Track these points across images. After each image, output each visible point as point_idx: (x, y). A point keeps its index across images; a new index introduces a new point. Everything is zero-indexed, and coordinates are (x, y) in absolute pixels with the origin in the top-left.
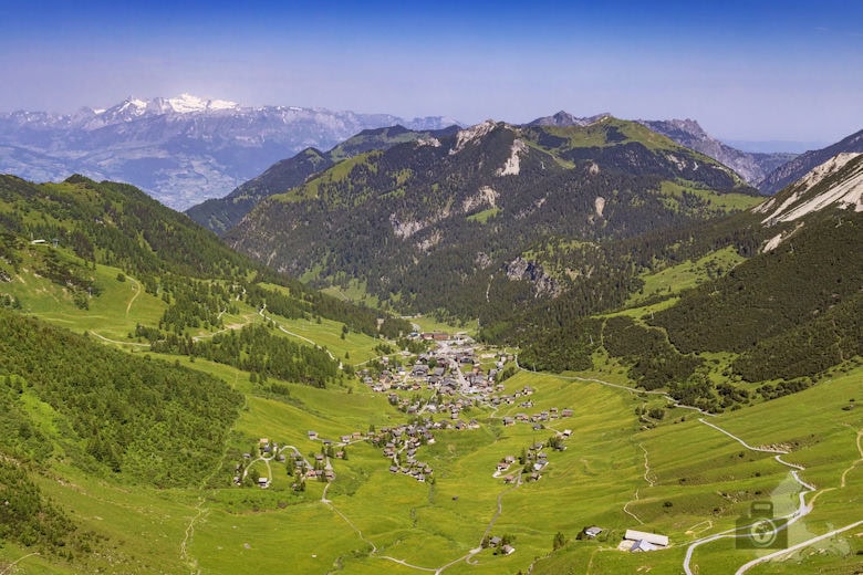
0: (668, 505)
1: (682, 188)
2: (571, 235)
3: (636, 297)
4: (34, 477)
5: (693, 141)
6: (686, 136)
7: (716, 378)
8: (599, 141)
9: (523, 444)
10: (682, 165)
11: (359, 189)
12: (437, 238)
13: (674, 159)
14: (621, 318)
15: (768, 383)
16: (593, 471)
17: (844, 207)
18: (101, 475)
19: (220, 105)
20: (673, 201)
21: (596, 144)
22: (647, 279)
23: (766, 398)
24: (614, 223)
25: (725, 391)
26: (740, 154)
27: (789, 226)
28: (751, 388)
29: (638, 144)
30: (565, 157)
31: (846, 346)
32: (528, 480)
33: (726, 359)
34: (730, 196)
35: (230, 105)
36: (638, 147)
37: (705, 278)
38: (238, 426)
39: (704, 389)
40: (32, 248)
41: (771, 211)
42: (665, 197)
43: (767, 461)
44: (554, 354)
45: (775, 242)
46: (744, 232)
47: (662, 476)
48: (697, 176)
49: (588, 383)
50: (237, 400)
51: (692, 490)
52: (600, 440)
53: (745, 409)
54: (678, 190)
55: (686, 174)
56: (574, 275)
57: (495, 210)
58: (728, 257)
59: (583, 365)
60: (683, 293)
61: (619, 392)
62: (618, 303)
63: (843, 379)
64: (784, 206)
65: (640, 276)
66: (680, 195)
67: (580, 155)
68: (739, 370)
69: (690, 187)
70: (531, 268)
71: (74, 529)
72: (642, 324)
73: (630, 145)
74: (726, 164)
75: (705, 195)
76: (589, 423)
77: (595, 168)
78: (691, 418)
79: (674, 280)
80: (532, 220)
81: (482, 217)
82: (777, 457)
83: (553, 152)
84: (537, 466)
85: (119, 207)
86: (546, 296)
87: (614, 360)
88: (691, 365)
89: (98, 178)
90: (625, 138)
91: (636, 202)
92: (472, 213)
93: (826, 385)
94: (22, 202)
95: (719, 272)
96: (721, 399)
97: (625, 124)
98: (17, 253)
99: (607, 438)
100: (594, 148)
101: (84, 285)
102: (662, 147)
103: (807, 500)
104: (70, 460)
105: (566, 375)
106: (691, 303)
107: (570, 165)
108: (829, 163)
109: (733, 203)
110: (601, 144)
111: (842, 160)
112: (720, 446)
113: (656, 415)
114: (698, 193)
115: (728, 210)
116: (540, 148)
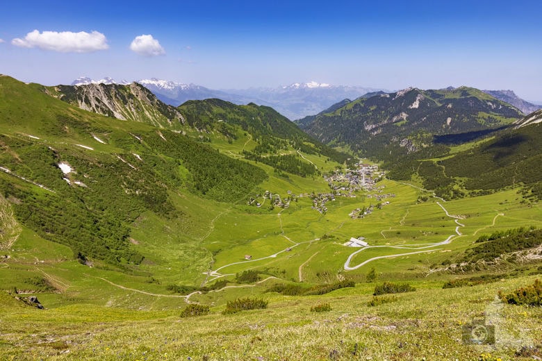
0: (399, 233)
1: (489, 115)
4: (169, 192)
6: (506, 97)
10: (494, 107)
11: (356, 112)
12: (380, 131)
13: (491, 104)
14: (430, 161)
15: (475, 190)
18: (197, 195)
19: (324, 85)
20: (482, 120)
21: (455, 97)
24: (454, 128)
25: (456, 192)
26: (532, 105)
28: (467, 192)
29: (475, 97)
35: (327, 85)
36: (475, 99)
38: (260, 186)
40: (218, 123)
42: (479, 118)
43: (451, 221)
44: (398, 173)
48: (500, 111)
49: (407, 185)
50: (266, 177)
53: (460, 200)
54: (487, 116)
55: (494, 110)
56: (425, 146)
57: (404, 122)
59: (406, 178)
60: (458, 153)
66: (487, 118)
68: (466, 185)
70: (408, 142)
71: (175, 209)
74: (517, 107)
75: (498, 118)
77: (450, 106)
80: (419, 126)
81: (399, 124)
82: (456, 220)
84: (365, 213)
85: (263, 114)
87: (420, 177)
88: (448, 182)
89: (259, 105)
90: (470, 95)
91: (465, 120)
92: (396, 122)
94: (228, 110)
97: (471, 89)
98: (213, 124)
100: (454, 99)
101: (232, 136)
102: (486, 99)
103: (451, 239)
104: (186, 188)
105: (400, 182)
110: (457, 97)
113: (425, 200)
114: (495, 117)
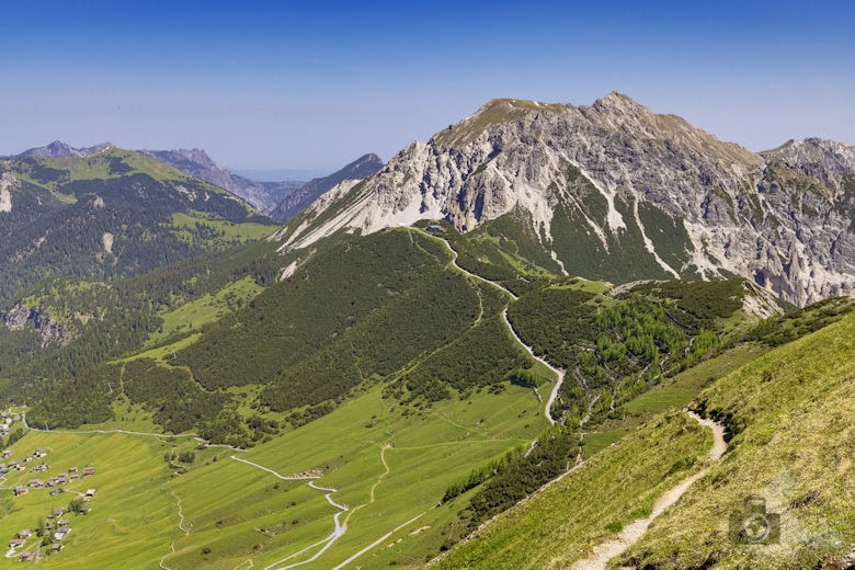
0: (206, 551)
1: (195, 220)
2: (77, 274)
3: (155, 336)
5: (202, 171)
6: (195, 166)
7: (245, 412)
8: (102, 173)
9: (39, 513)
10: (193, 196)
13: (185, 190)
14: (141, 360)
15: (296, 410)
16: (123, 530)
17: (351, 232)
20: (186, 234)
21: (98, 176)
22: (166, 317)
23: (296, 426)
24: (126, 260)
25: (255, 424)
26: (250, 184)
27: (303, 252)
28: (280, 418)
29: (145, 174)
30: (65, 191)
31: (364, 366)
32: (48, 553)
33: (253, 391)
34: (244, 225)
36: (145, 179)
37: (226, 310)
39: (233, 425)
41: (285, 239)
42: (178, 229)
43: (301, 489)
44: (69, 408)
45: (291, 270)
46: (261, 263)
47: (199, 522)
48: (209, 207)
49: (110, 435)
51: (230, 531)
52: (128, 495)
53: (276, 439)
54: (191, 221)
55: (197, 205)
56: (85, 319)
58: (247, 288)
59: (103, 415)
60: (204, 329)
61: (145, 440)
62: (138, 346)
63: (364, 397)
64: (297, 233)
65: (159, 314)
66: (194, 227)
67: (80, 187)
68: (267, 401)
69: (202, 218)
70: (34, 315)
72: (164, 364)
73: (135, 175)
74: (236, 194)
76: (116, 478)
77: (99, 202)
78: (224, 456)
79: (193, 316)
80: (31, 262)
82: (310, 483)
83: (50, 186)
84: (58, 536)
86: (54, 345)
87: (137, 407)
88: (218, 402)
90: (130, 169)
91: (148, 237)
93: (349, 404)
95: (239, 303)
96: (251, 433)
97: (129, 154)
99: (136, 491)
100: (97, 180)
102: (170, 177)
103: (341, 520)
105: (85, 430)
106: (213, 338)
107: (71, 200)
108: (334, 190)
109: (247, 232)
110: (104, 176)
111: (346, 187)
112: (255, 481)
113: (187, 459)
114: (211, 224)
115: (243, 240)
116: (35, 182)
